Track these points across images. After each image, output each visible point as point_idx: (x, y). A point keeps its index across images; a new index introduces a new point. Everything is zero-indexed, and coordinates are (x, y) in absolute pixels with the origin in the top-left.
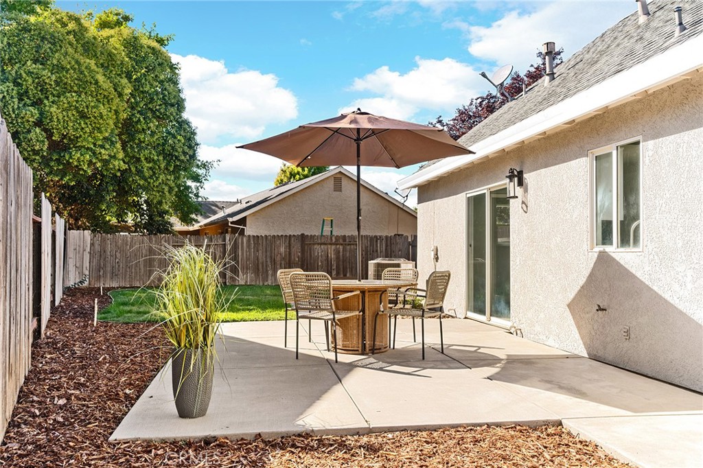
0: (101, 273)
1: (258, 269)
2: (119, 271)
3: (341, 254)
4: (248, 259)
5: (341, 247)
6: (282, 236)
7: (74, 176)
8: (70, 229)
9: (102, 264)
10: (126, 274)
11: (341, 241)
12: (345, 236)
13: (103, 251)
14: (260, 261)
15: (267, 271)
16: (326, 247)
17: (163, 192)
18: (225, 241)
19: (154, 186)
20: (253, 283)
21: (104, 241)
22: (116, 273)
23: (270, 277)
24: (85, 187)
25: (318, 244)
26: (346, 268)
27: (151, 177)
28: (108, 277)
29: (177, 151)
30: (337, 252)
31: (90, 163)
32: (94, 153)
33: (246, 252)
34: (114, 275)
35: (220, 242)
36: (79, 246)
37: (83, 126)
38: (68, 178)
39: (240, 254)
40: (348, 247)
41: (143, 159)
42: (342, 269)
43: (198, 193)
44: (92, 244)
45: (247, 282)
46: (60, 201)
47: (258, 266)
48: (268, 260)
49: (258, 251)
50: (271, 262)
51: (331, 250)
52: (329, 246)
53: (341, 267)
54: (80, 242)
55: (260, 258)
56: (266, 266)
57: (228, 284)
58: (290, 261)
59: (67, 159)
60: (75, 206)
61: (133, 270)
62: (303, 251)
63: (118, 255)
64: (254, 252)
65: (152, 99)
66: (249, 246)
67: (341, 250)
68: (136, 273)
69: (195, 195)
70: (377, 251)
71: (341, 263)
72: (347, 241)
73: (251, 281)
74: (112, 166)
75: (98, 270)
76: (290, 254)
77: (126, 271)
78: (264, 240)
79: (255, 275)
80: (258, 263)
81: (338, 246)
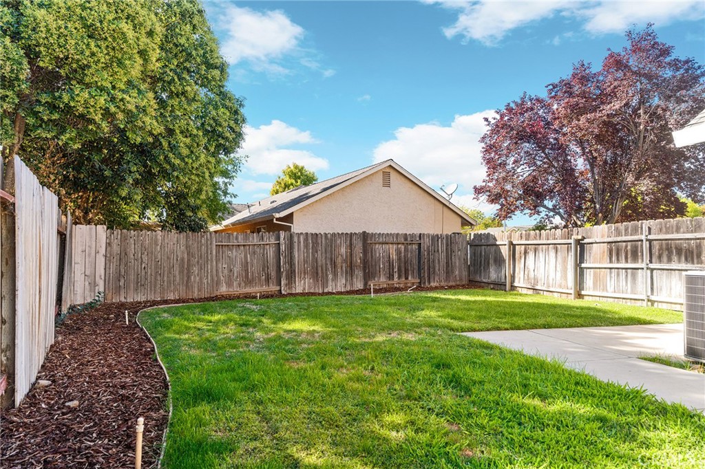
0: (122, 283)
1: (317, 273)
2: (146, 279)
3: (403, 254)
4: (305, 262)
5: (403, 247)
6: (342, 233)
7: (79, 135)
8: (76, 223)
9: (123, 271)
10: (155, 283)
11: (403, 240)
12: (406, 234)
13: (124, 254)
14: (320, 263)
15: (327, 275)
16: (387, 246)
17: (203, 177)
18: (279, 240)
19: (193, 168)
20: (312, 291)
21: (124, 239)
22: (143, 283)
23: (330, 283)
24: (97, 166)
25: (380, 243)
26: (408, 270)
27: (188, 156)
28: (132, 288)
29: (220, 126)
30: (398, 252)
31: (107, 114)
32: (113, 99)
33: (304, 253)
34: (139, 285)
35: (273, 241)
36: (90, 247)
37: (95, 49)
38: (68, 135)
39: (296, 256)
40: (409, 247)
41: (178, 131)
42: (403, 272)
43: (227, 189)
44: (109, 244)
45: (304, 289)
46: (62, 185)
47: (317, 270)
48: (328, 263)
49: (317, 252)
50: (331, 264)
51: (393, 250)
52: (391, 246)
53: (403, 269)
54: (91, 241)
55: (319, 260)
56: (326, 270)
57: (283, 292)
58: (351, 263)
59: (66, 101)
60: (84, 193)
61: (165, 278)
62: (365, 252)
63: (145, 258)
64: (312, 253)
65: (190, 55)
66: (306, 246)
67: (403, 250)
68: (169, 282)
69: (223, 192)
70: (438, 251)
71: (403, 265)
72: (409, 239)
73: (310, 288)
74: (140, 124)
75: (117, 280)
76: (351, 255)
77: (156, 279)
78: (324, 238)
79: (314, 280)
80: (317, 266)
81: (400, 246)
